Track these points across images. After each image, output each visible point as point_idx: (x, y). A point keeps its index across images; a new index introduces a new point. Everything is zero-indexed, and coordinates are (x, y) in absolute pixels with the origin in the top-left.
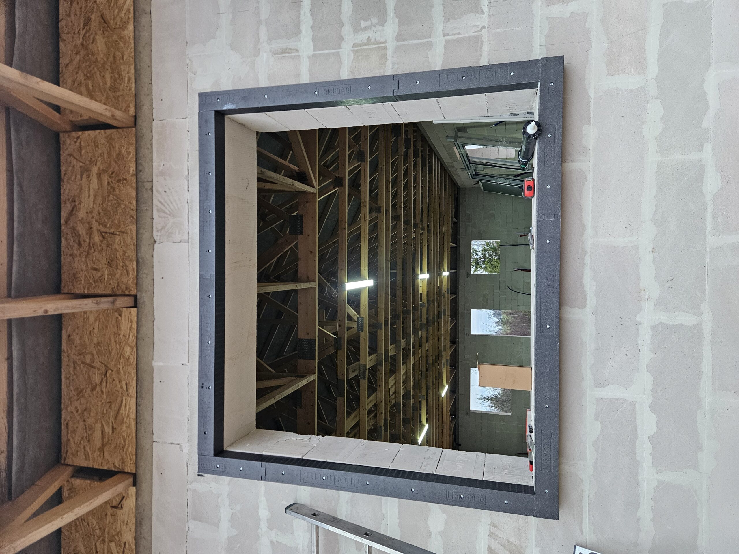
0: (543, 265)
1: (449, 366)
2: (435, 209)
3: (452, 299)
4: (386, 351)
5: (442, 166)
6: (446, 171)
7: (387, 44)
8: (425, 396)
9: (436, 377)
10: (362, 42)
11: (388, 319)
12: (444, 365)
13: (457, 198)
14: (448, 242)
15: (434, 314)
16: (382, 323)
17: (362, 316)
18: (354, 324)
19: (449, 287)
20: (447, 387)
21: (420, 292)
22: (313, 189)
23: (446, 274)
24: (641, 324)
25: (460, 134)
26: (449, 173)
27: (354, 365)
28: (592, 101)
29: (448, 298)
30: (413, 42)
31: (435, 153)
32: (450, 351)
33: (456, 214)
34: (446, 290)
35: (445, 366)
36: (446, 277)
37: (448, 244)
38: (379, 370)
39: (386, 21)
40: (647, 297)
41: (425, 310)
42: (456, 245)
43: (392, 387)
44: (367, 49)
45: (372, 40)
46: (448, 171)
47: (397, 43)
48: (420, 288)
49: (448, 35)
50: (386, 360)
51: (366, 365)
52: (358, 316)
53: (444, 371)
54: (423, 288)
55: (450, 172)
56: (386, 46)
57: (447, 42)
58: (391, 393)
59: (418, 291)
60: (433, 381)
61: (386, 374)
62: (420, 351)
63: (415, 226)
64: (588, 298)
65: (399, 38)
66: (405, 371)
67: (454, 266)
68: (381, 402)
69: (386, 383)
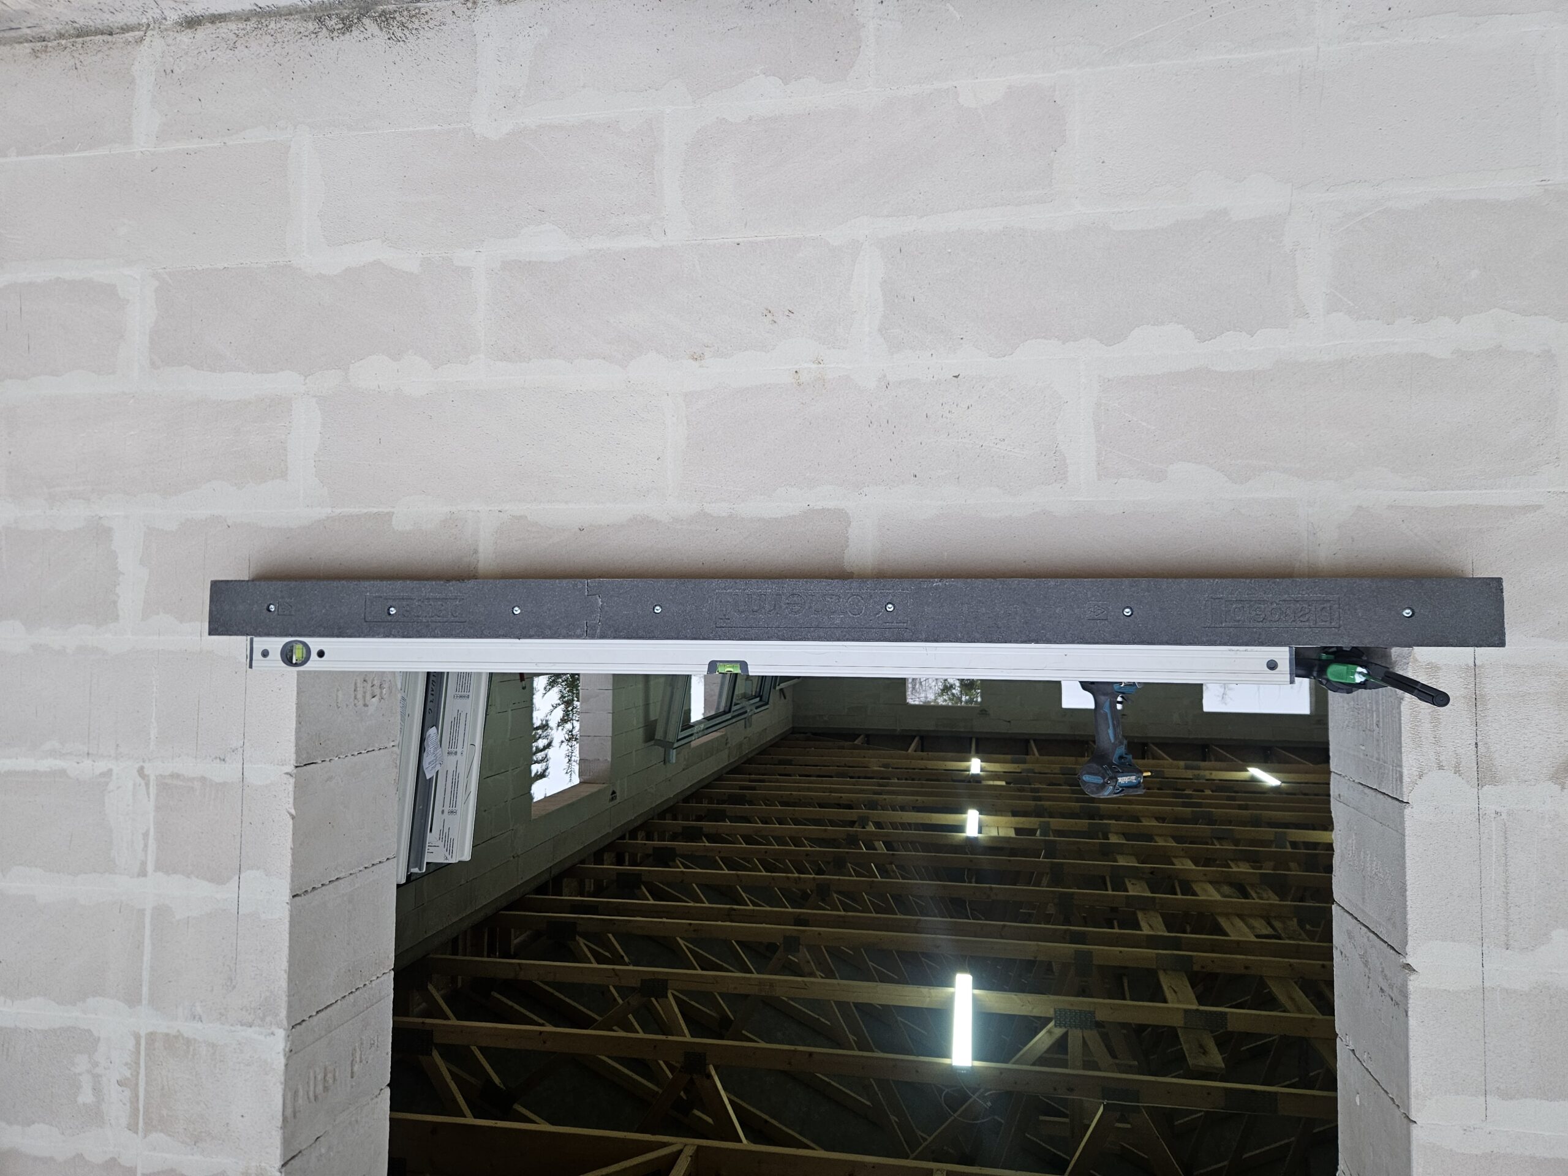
0: (721, 623)
1: (1202, 764)
2: (824, 790)
3: (1038, 750)
4: (1152, 942)
5: (735, 770)
6: (749, 761)
7: (143, 1033)
8: (1276, 832)
9: (1229, 798)
10: (128, 1105)
11: (1066, 931)
12: (1198, 777)
13: (815, 734)
14: (907, 757)
15: (1070, 800)
16: (1077, 951)
17: (1051, 1013)
18: (1076, 1036)
19: (1009, 757)
20: (1255, 772)
21: (1012, 833)
22: (682, 1156)
23: (975, 766)
24: (885, 376)
25: (659, 735)
26: (754, 753)
27: (1185, 1047)
28: (338, 511)
29: (1036, 762)
30: (147, 957)
31: (702, 788)
32: (1163, 759)
33: (846, 736)
34: (1016, 765)
35: (1202, 773)
36: (984, 764)
37: (913, 758)
38: (1203, 967)
39: (89, 1031)
40: (814, 366)
41: (1056, 823)
42: (917, 739)
43: (1251, 928)
44: (146, 1090)
45: (128, 1074)
46: (749, 756)
47: (144, 1002)
48: (1003, 833)
49: (144, 864)
50: (1176, 944)
51: (1186, 1011)
52: (1052, 1024)
53: (1213, 777)
54: (1000, 827)
55: (753, 750)
56: (147, 1034)
57: (158, 868)
58: (1268, 931)
59: (1007, 839)
60: (1240, 807)
61: (1214, 947)
62: (1161, 842)
63: (852, 841)
64: (819, 505)
65: (132, 999)
66: (1210, 888)
67: (963, 745)
68: (1290, 965)
69: (1239, 947)
